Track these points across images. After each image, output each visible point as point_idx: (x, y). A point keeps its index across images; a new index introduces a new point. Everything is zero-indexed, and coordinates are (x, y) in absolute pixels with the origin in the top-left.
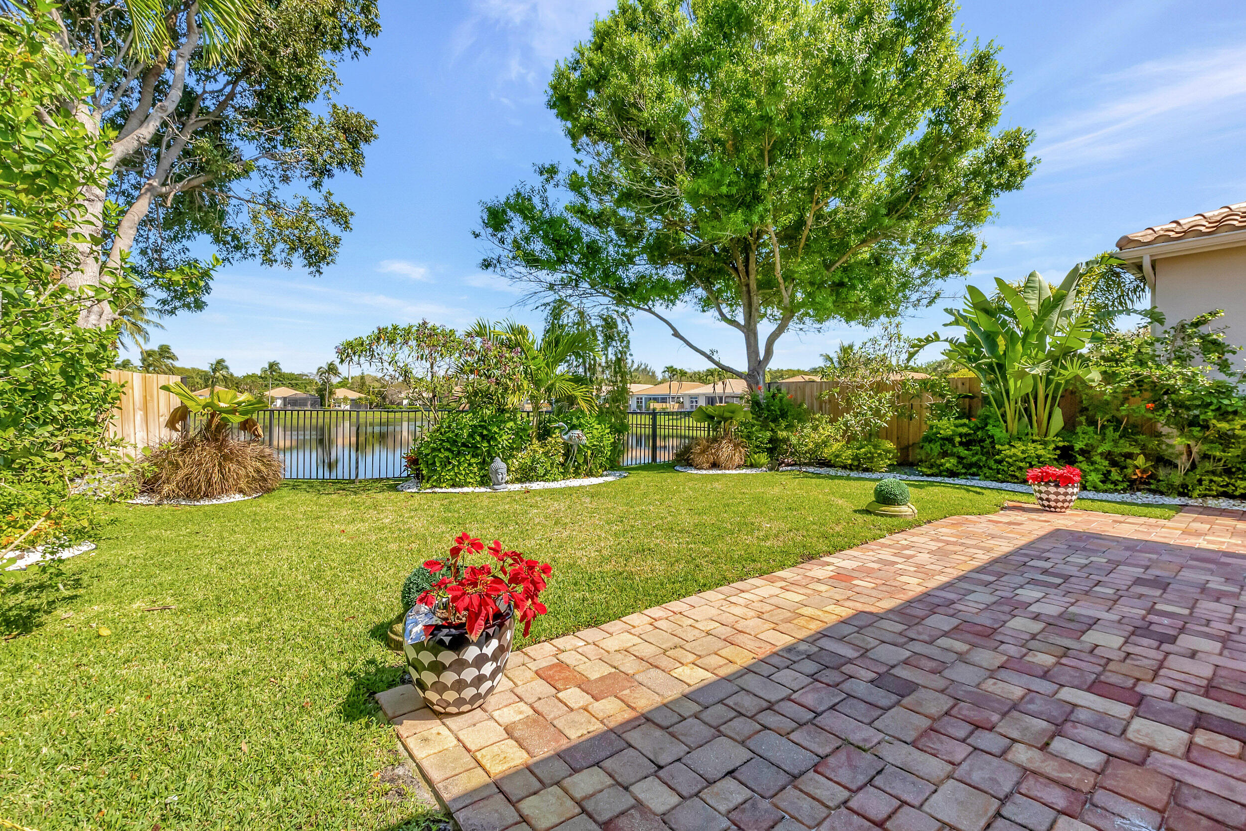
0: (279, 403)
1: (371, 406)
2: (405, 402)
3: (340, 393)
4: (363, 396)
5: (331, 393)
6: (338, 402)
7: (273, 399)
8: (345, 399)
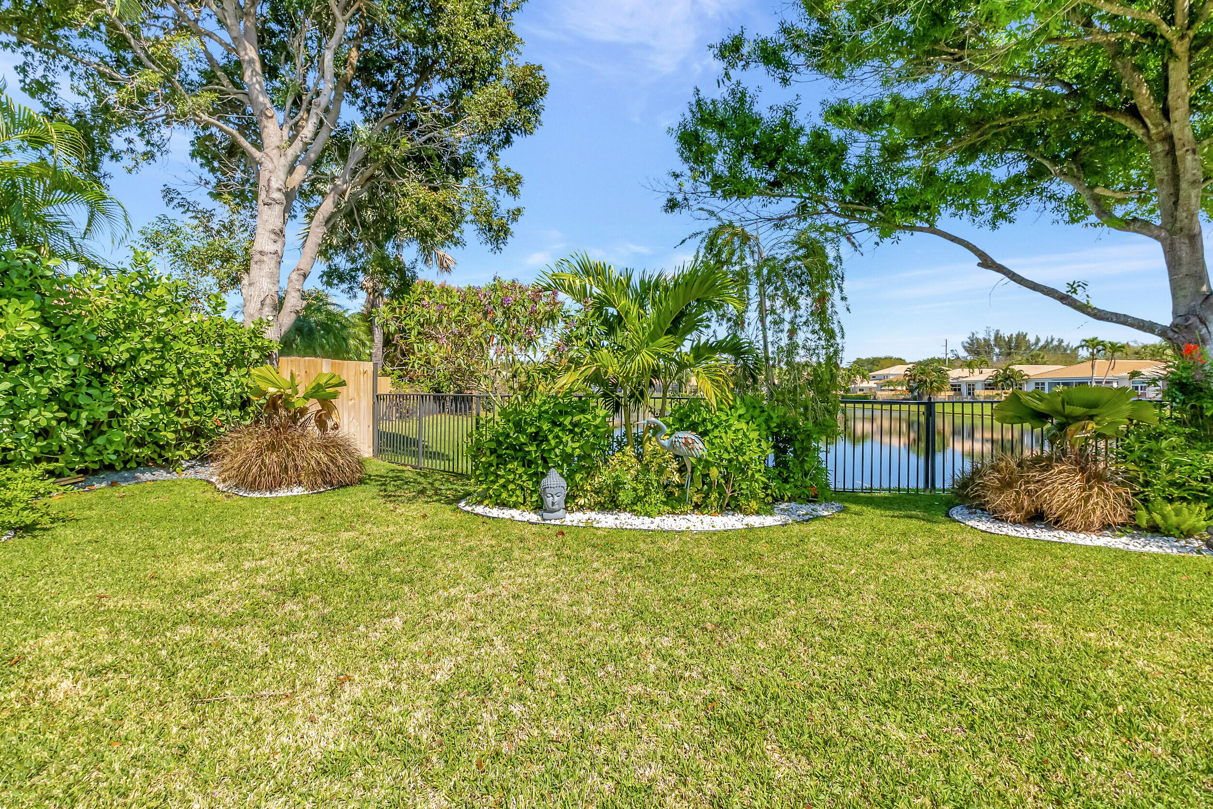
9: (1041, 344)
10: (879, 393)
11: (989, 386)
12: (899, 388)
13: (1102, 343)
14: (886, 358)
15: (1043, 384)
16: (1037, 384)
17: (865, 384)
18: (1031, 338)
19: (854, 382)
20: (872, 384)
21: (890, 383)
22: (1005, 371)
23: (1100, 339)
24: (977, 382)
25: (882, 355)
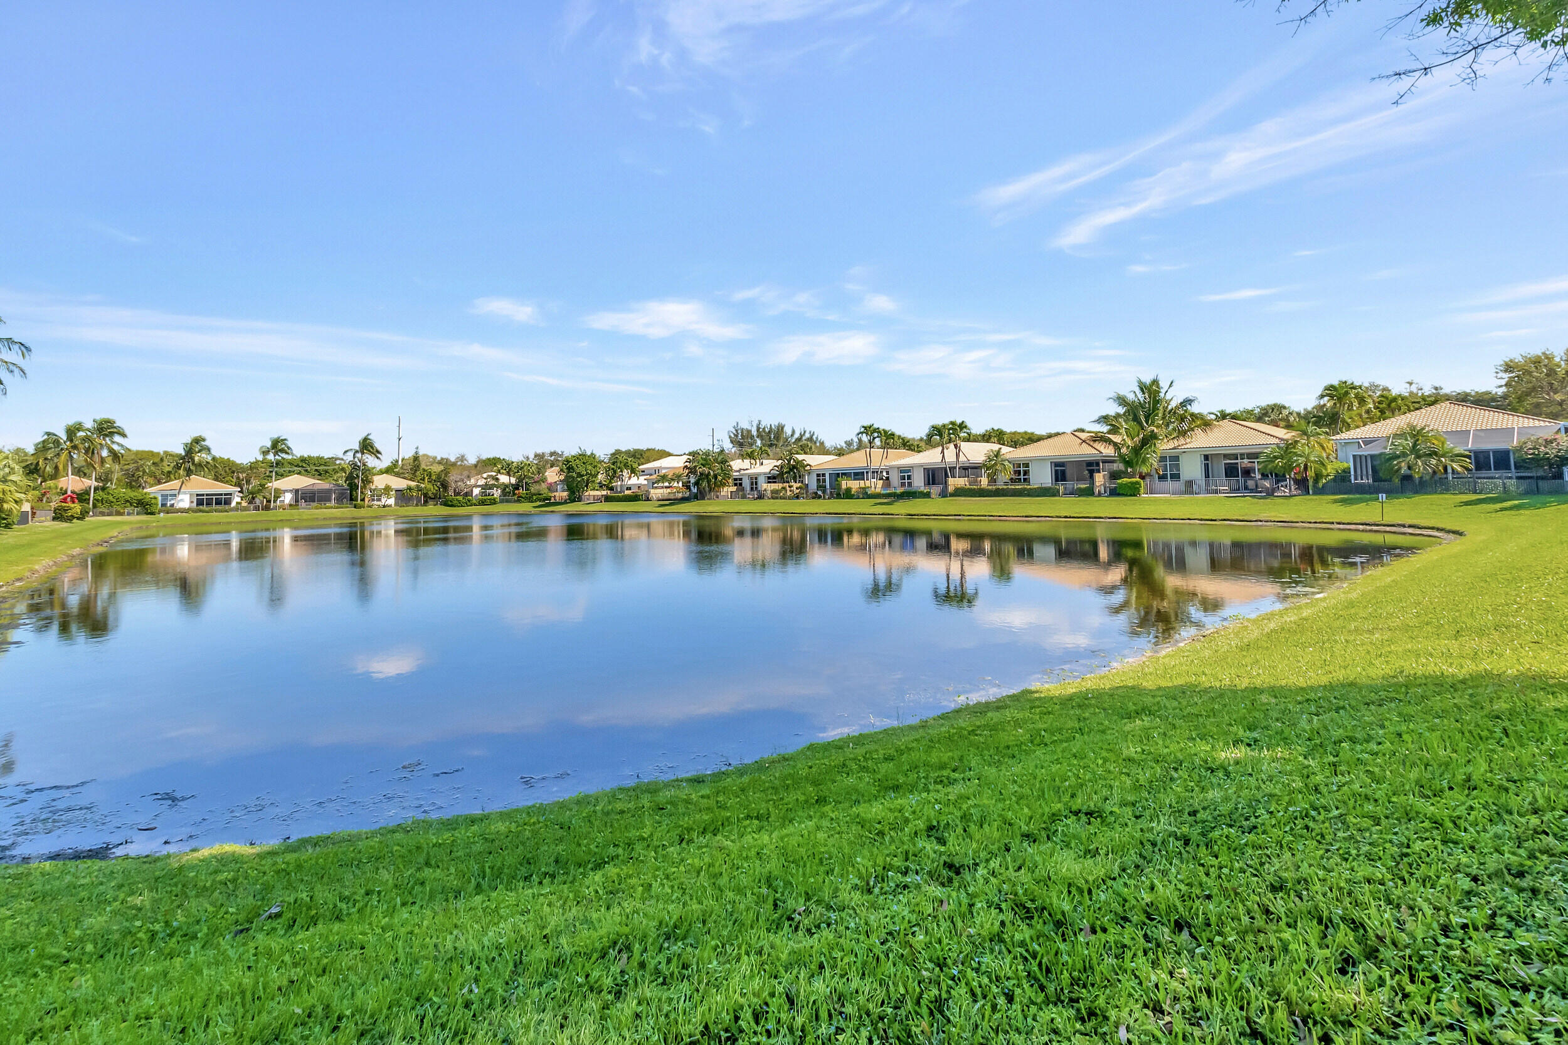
0: (288, 498)
1: (427, 499)
2: (476, 491)
3: (379, 482)
4: (413, 484)
5: (367, 481)
6: (377, 495)
7: (278, 493)
8: (387, 489)
9: (797, 435)
10: (652, 491)
11: (771, 479)
12: (676, 484)
13: (877, 430)
14: (648, 450)
15: (824, 475)
16: (818, 475)
17: (634, 481)
18: (788, 431)
19: (621, 478)
20: (642, 480)
21: (664, 478)
22: (789, 461)
23: (876, 426)
24: (760, 474)
25: (643, 446)
